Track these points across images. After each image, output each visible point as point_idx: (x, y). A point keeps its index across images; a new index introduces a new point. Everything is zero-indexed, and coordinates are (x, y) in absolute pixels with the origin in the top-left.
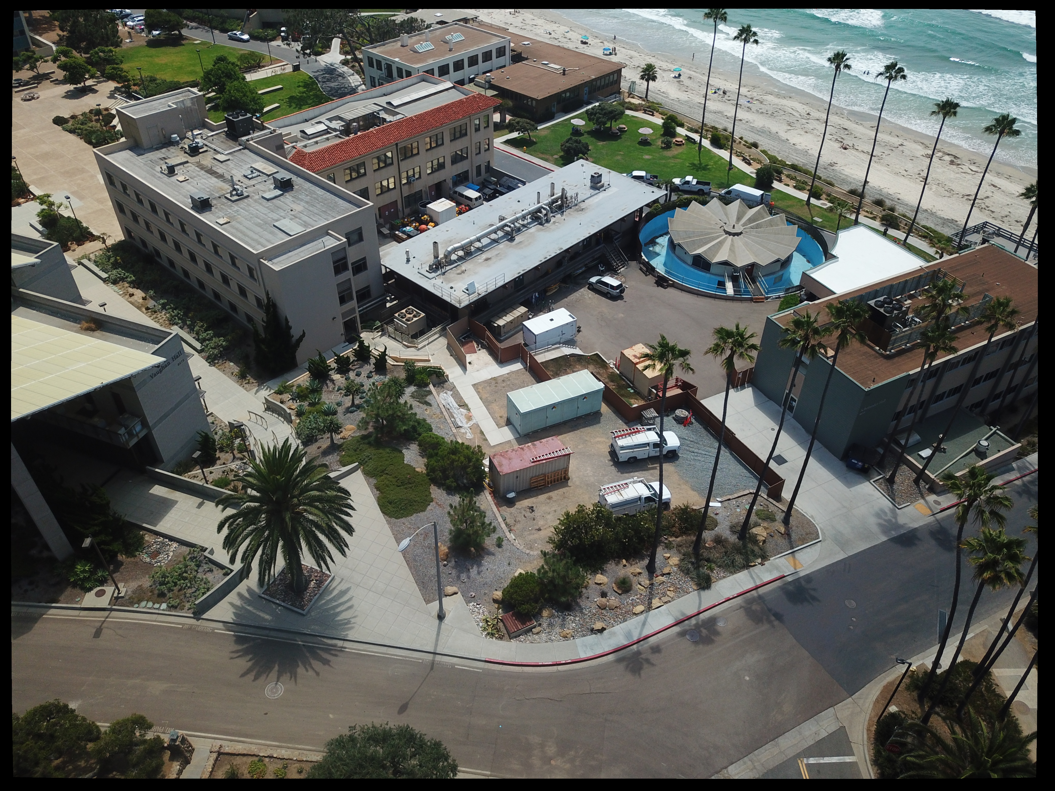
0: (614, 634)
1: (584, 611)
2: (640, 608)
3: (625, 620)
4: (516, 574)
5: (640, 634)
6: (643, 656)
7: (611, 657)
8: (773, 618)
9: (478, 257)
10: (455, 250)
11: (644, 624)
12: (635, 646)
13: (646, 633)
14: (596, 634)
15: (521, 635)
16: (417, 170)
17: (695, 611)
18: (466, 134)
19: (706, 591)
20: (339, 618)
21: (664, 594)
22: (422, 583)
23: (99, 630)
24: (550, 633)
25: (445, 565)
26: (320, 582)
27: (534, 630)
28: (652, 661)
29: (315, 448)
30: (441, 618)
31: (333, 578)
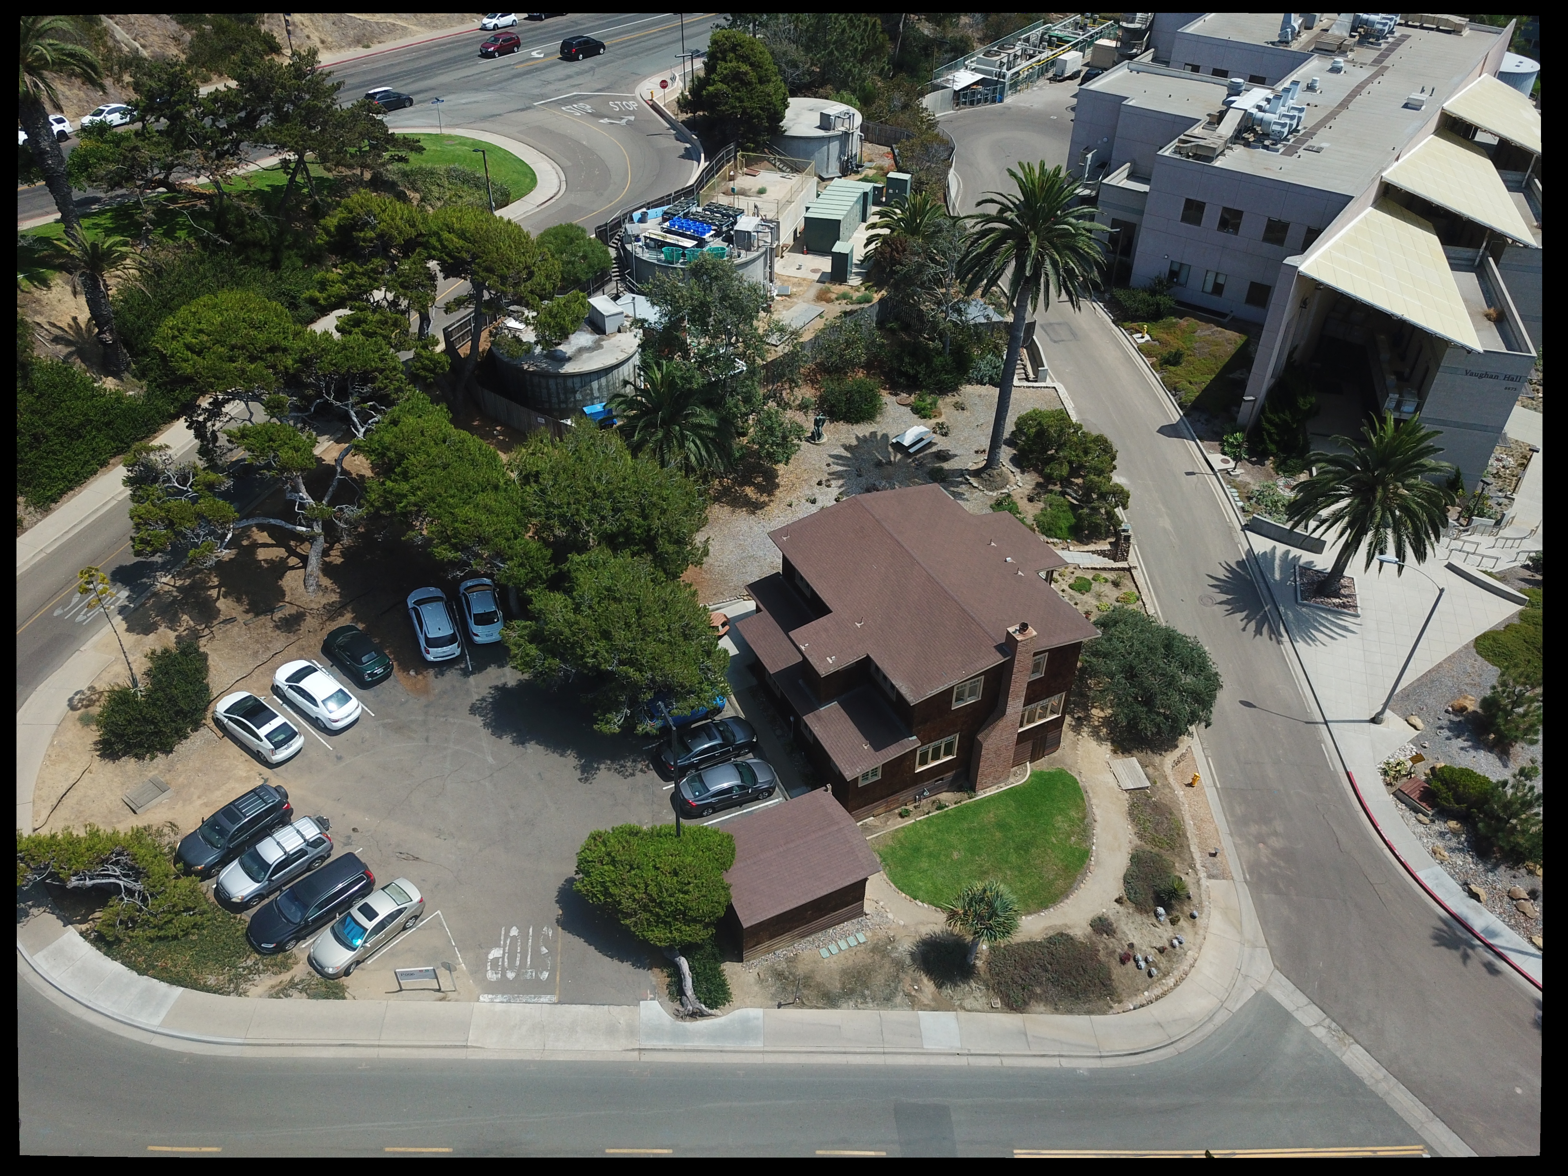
0: (1480, 913)
12: (1477, 941)
13: (1509, 955)
14: (1464, 890)
15: (1406, 804)
20: (1314, 631)
22: (1407, 694)
23: (1193, 473)
24: (1428, 835)
25: (1447, 711)
26: (1344, 606)
27: (1421, 816)
28: (1469, 962)
29: (1527, 574)
30: (1374, 720)
31: (1357, 616)
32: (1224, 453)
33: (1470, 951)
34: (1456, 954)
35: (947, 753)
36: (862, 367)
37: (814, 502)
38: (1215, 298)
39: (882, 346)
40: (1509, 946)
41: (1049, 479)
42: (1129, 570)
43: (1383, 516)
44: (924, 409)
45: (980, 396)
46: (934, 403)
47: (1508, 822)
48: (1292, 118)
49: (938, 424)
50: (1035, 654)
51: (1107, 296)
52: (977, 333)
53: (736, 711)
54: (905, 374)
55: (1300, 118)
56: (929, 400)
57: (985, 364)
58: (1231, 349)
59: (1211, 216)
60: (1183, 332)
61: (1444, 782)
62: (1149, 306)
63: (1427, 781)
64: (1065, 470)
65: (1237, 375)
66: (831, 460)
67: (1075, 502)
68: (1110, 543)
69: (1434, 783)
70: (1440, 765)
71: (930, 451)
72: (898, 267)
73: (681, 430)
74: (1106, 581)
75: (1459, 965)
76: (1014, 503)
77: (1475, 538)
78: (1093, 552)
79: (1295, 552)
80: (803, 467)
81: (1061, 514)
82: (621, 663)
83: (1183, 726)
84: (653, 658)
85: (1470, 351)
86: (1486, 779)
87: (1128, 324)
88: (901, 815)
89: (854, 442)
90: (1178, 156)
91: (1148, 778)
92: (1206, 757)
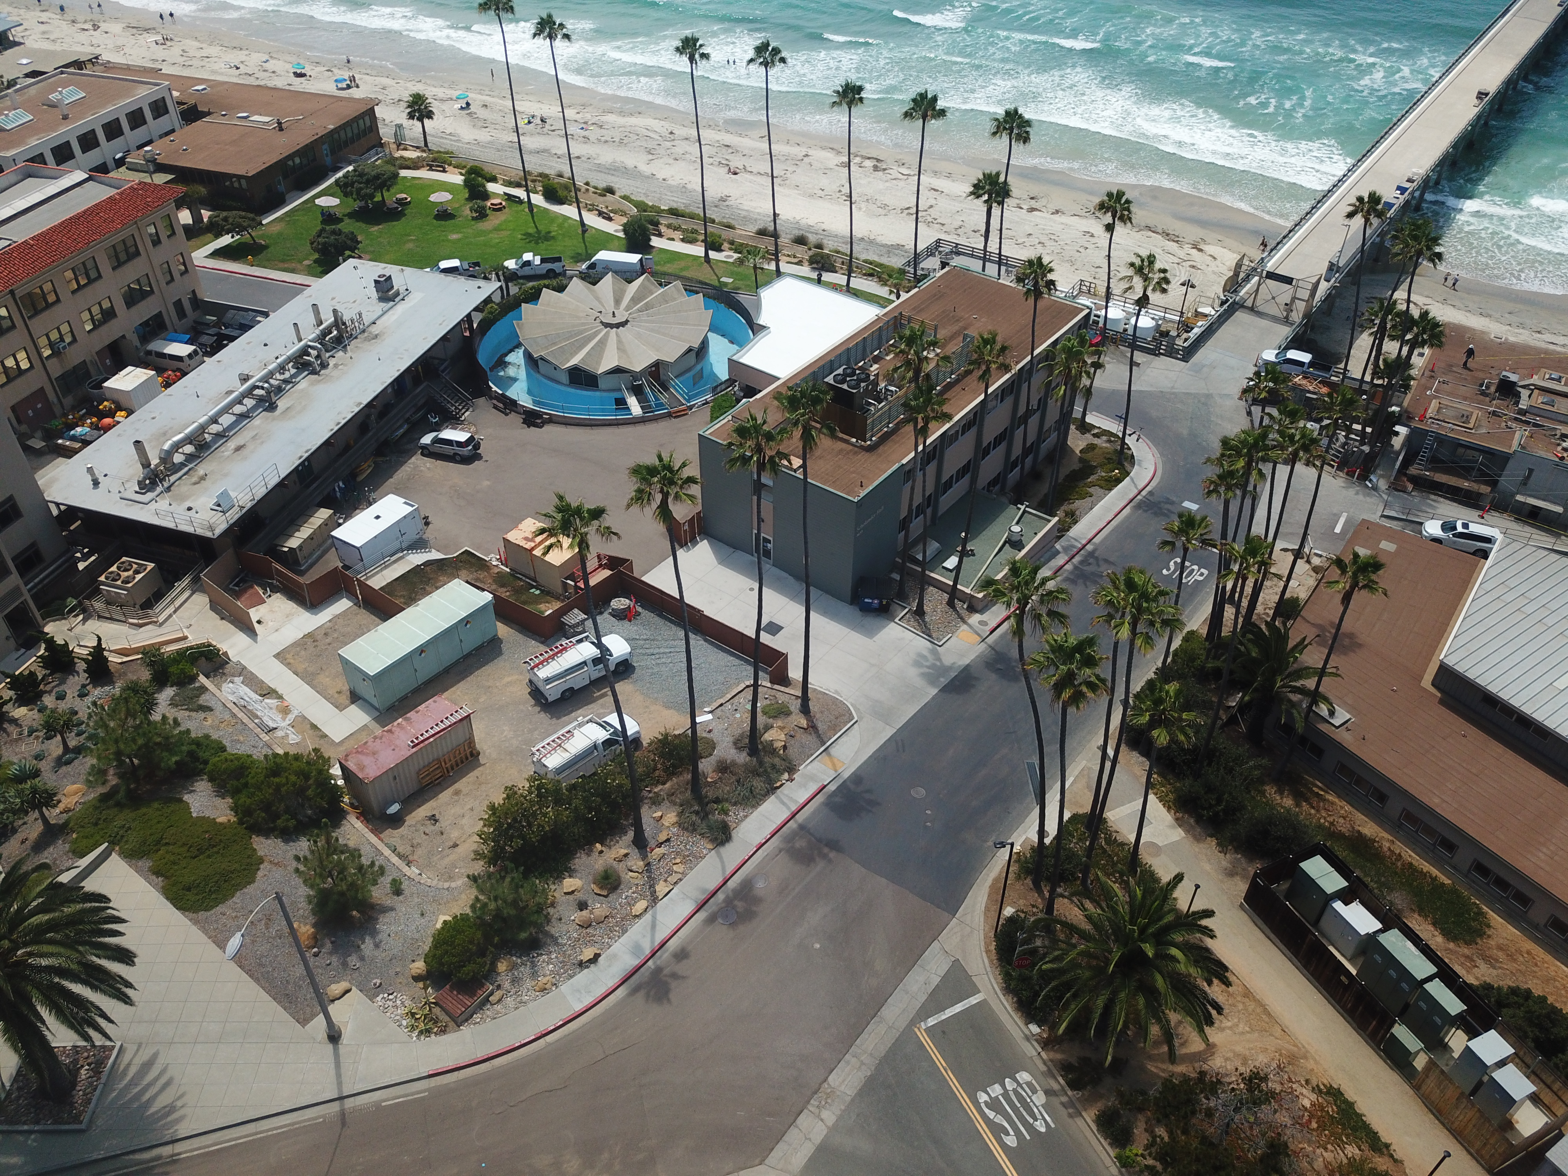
0: (615, 956)
1: (560, 940)
2: (641, 905)
3: (625, 931)
4: (439, 925)
5: (653, 941)
6: (666, 971)
7: (621, 993)
8: (826, 850)
9: (222, 449)
10: (177, 446)
11: (653, 926)
12: (650, 963)
13: (659, 938)
14: (587, 967)
15: (474, 1013)
16: (65, 328)
17: (720, 880)
18: (137, 254)
19: (727, 845)
20: (152, 1110)
21: (670, 872)
22: (285, 996)
24: (518, 994)
25: (316, 955)
27: (493, 999)
28: (681, 974)
30: (335, 1039)
40: (649, 936)
63: (440, 987)
75: (687, 981)
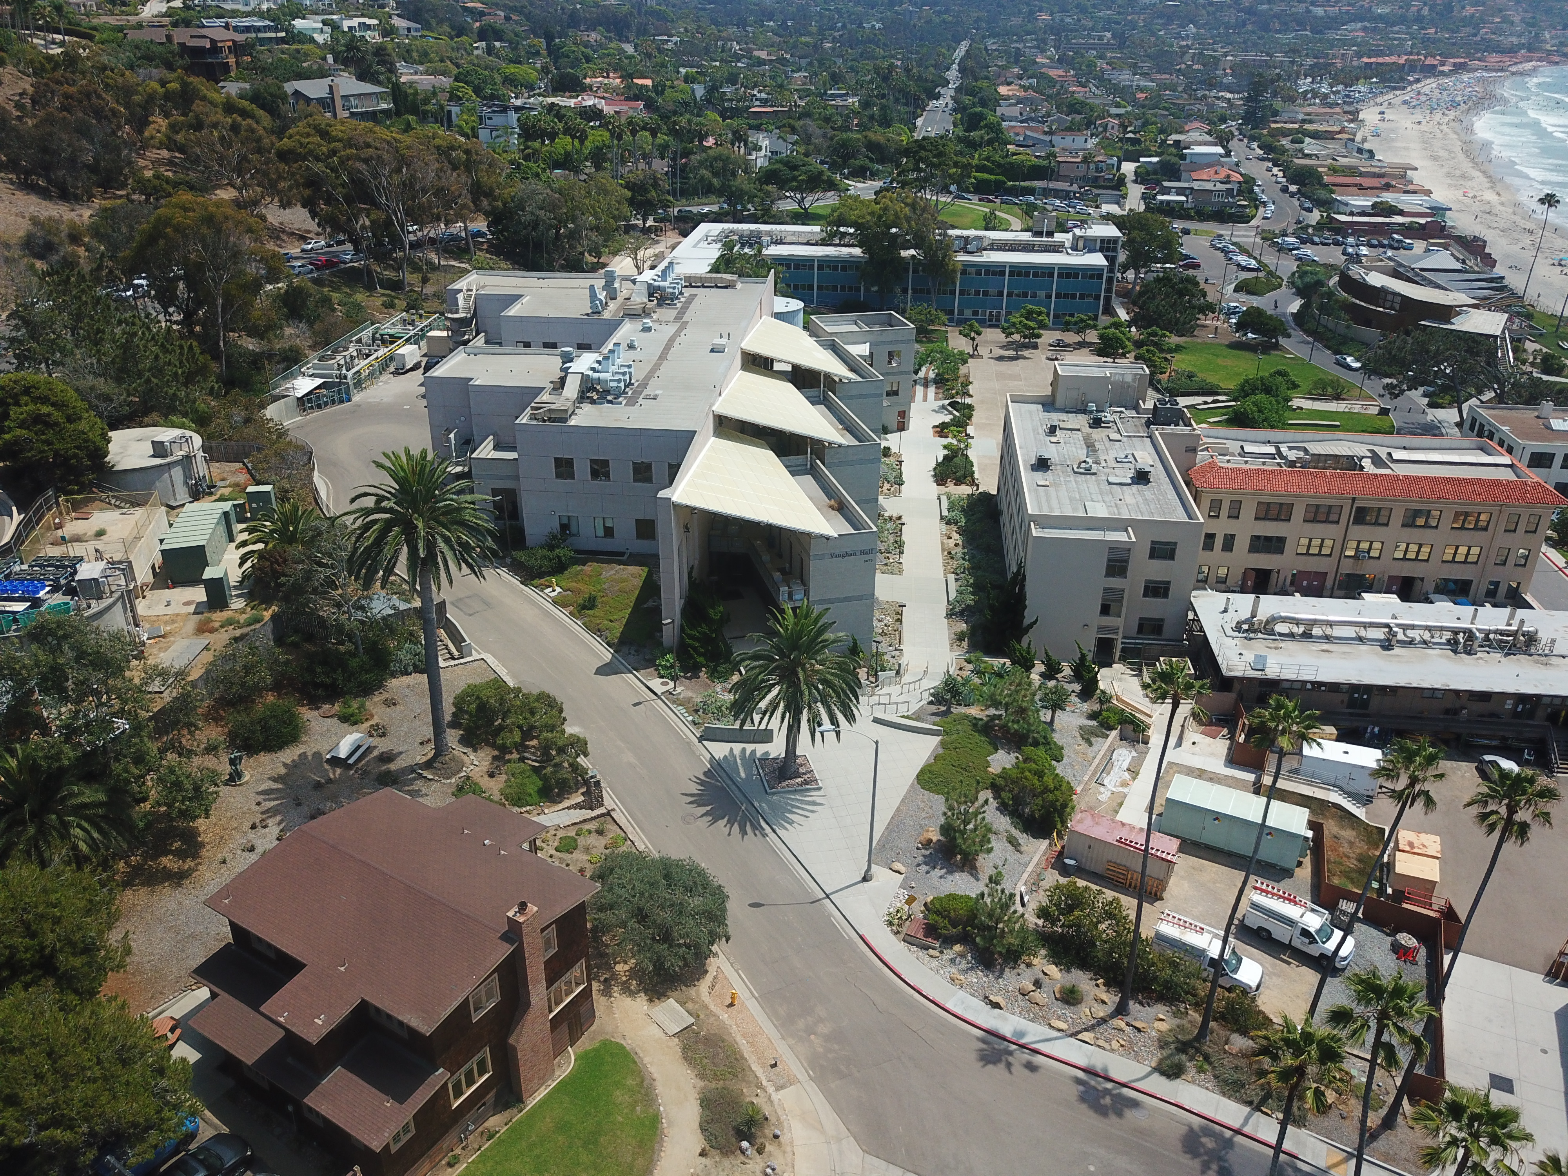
0: (1006, 1019)
1: (1001, 980)
3: (1032, 1021)
5: (1035, 1043)
9: (1316, 644)
10: (1285, 620)
11: (1048, 1040)
13: (1041, 1047)
14: (986, 1003)
15: (916, 945)
16: (1377, 545)
19: (1164, 1078)
20: (789, 815)
21: (1108, 1040)
22: (882, 845)
23: (639, 703)
24: (943, 966)
25: (918, 848)
26: (806, 783)
27: (931, 951)
28: (1013, 1069)
29: (934, 708)
30: (865, 879)
31: (819, 789)
32: (662, 677)
33: (1010, 1059)
34: (1002, 1066)
35: (482, 1072)
36: (270, 690)
37: (252, 849)
38: (609, 540)
39: (287, 663)
40: (1037, 1039)
41: (504, 750)
42: (608, 813)
43: (810, 693)
44: (352, 715)
45: (409, 686)
46: (362, 706)
47: (997, 928)
48: (624, 374)
49: (372, 726)
50: (543, 930)
51: (508, 560)
52: (387, 626)
53: (215, 1127)
54: (322, 685)
55: (630, 373)
56: (355, 704)
57: (405, 655)
58: (638, 583)
59: (582, 469)
60: (590, 576)
61: (938, 913)
62: (550, 560)
63: (925, 918)
64: (517, 736)
65: (650, 604)
66: (260, 798)
67: (537, 764)
68: (583, 794)
69: (930, 917)
70: (929, 899)
71: (372, 756)
72: (283, 579)
73: (60, 818)
74: (590, 832)
75: (1008, 1074)
76: (476, 784)
77: (886, 690)
78: (569, 808)
79: (749, 747)
80: (229, 815)
81: (526, 781)
82: (42, 1127)
83: (706, 949)
84: (86, 1105)
85: (828, 538)
86: (968, 897)
87: (536, 582)
88: (450, 1165)
89: (283, 771)
90: (535, 422)
91: (690, 1014)
92: (737, 971)
